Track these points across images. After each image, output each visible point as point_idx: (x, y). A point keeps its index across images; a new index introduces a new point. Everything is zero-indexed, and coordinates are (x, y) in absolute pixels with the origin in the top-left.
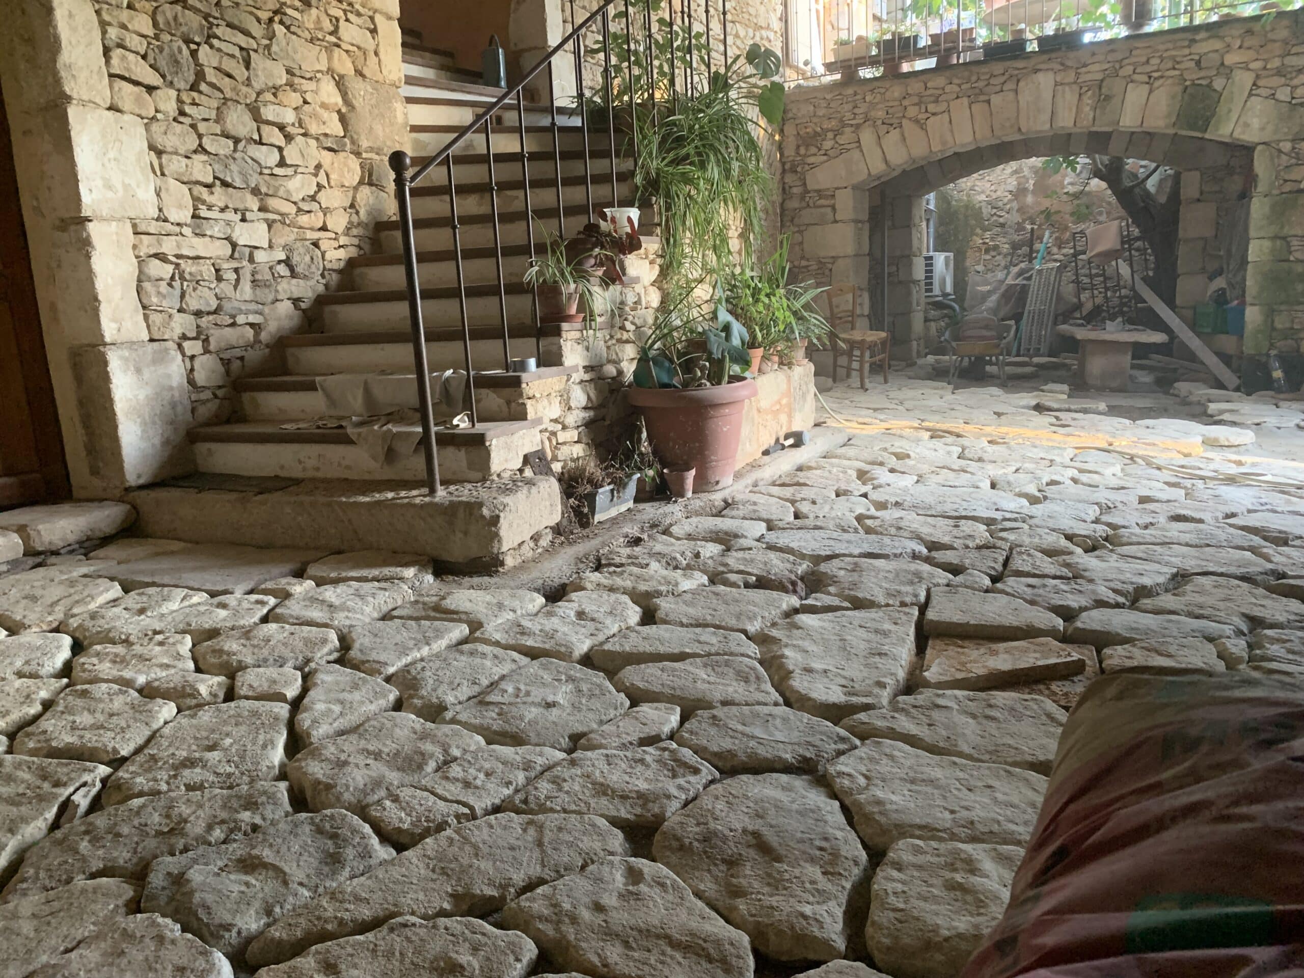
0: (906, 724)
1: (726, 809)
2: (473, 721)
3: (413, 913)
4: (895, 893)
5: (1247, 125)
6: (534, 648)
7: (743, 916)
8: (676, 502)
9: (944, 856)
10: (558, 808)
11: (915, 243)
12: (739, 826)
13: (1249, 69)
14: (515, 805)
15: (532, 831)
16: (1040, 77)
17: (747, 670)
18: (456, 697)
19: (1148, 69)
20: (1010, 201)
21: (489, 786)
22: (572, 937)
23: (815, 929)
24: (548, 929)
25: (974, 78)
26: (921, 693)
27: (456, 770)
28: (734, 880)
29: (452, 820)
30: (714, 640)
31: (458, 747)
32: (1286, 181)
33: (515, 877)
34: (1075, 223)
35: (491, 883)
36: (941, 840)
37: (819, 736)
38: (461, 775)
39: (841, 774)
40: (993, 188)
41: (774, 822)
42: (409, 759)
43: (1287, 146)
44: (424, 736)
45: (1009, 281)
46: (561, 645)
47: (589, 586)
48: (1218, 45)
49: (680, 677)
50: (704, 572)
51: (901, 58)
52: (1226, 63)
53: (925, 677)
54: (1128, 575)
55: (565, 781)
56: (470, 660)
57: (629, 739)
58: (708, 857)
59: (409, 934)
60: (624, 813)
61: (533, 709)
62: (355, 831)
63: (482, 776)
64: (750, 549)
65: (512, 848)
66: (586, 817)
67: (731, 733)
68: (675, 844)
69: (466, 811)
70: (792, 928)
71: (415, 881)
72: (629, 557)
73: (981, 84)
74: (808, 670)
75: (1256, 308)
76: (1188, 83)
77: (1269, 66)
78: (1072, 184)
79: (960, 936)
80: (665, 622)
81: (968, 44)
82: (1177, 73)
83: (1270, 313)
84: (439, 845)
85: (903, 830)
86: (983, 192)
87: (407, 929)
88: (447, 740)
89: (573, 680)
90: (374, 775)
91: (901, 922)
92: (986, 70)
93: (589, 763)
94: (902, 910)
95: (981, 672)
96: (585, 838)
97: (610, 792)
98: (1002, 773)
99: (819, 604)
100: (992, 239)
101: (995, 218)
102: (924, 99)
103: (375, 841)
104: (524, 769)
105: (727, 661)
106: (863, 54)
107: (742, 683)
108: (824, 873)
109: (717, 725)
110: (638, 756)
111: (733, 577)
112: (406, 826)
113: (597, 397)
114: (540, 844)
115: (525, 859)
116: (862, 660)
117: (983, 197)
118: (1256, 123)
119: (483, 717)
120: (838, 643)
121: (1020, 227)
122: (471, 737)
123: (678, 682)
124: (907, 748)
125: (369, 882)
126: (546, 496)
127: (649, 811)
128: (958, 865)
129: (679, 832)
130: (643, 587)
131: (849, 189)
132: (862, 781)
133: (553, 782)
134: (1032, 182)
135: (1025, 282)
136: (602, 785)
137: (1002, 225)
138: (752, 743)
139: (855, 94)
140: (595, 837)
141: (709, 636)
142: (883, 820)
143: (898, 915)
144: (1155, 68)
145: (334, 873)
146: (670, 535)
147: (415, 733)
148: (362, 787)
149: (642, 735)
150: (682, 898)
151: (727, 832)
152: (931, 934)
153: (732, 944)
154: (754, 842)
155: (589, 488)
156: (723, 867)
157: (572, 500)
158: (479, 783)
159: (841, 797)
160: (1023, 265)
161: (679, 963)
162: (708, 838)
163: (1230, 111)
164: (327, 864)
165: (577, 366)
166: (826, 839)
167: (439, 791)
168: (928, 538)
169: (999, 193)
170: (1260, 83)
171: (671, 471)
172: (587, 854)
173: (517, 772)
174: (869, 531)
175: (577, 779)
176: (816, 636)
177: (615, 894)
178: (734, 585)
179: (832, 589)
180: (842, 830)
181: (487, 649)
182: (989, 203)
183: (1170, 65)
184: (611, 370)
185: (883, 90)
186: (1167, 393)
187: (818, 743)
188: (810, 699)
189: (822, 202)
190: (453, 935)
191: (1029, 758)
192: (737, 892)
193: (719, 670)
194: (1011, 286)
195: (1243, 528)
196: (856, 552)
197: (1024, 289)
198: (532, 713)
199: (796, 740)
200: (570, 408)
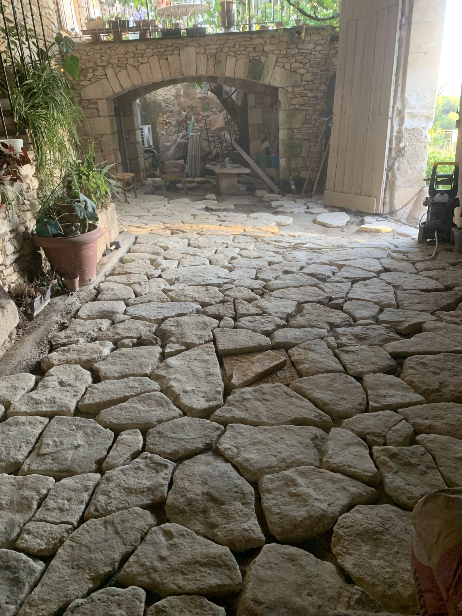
0: (237, 413)
1: (190, 484)
2: (41, 468)
3: (77, 597)
4: (273, 506)
5: (275, 79)
6: (47, 411)
7: (222, 538)
8: (72, 295)
9: (283, 480)
10: (114, 509)
11: (136, 123)
12: (199, 492)
13: (274, 54)
14: (92, 514)
15: (110, 528)
16: (189, 48)
17: (159, 399)
18: (23, 455)
19: (234, 50)
20: (173, 100)
21: (74, 507)
22: (158, 579)
23: (252, 535)
24: (144, 579)
25: (159, 46)
26: (234, 393)
27: (50, 503)
28: (209, 520)
29: (65, 534)
30: (136, 385)
31: (44, 488)
32: (291, 104)
33: (116, 557)
34: (203, 112)
35: (106, 565)
36: (277, 472)
37: (208, 430)
38: (55, 505)
39: (226, 449)
40: (165, 93)
41: (212, 485)
42: (20, 504)
43: (290, 89)
44: (21, 486)
45: (179, 140)
46: (62, 407)
47: (55, 362)
48: (261, 41)
49: (131, 412)
50: (109, 340)
51: (121, 32)
52: (265, 50)
53: (233, 383)
54: (282, 309)
55: (110, 492)
56: (18, 428)
57: (126, 457)
58: (193, 512)
59: (83, 610)
60: (146, 501)
61: (70, 452)
62: (18, 560)
63: (66, 502)
64: (124, 321)
65: (106, 541)
66: (131, 509)
67: (171, 440)
68: (177, 510)
69: (70, 526)
70: (244, 537)
71: (68, 579)
72: (66, 337)
73: (162, 50)
74: (186, 392)
75: (284, 159)
76: (251, 58)
77: (281, 53)
78: (200, 93)
79: (304, 518)
80: (107, 378)
81: (154, 28)
82: (246, 53)
83: (289, 161)
84: (68, 552)
85: (262, 471)
86: (161, 95)
87: (80, 608)
88: (35, 485)
89: (80, 428)
90: (6, 520)
91: (281, 519)
92: (164, 43)
93: (115, 478)
94: (279, 513)
95: (252, 375)
96: (136, 522)
97: (134, 491)
98: (284, 430)
99: (173, 350)
100: (167, 118)
101: (167, 108)
102: (137, 55)
103: (31, 562)
104: (86, 491)
105: (149, 396)
106: (102, 27)
107: (161, 407)
108: (243, 504)
109: (163, 437)
110: (136, 466)
111: (126, 341)
112: (43, 547)
113: (19, 246)
114: (118, 533)
115: (115, 544)
116: (204, 380)
117: (161, 98)
118: (278, 79)
119: (46, 464)
120: (191, 372)
121: (179, 113)
122: (47, 480)
123: (133, 415)
124: (244, 426)
125: (44, 589)
126: (11, 312)
127: (156, 496)
128: (290, 483)
129: (176, 504)
130: (84, 357)
131: (104, 100)
132: (235, 450)
133: (104, 495)
134: (182, 91)
135: (186, 141)
136: (128, 488)
137: (171, 112)
138: (183, 443)
139: (101, 49)
140: (140, 519)
141: (132, 382)
142: (252, 468)
143: (279, 516)
144: (237, 49)
145: (21, 590)
146: (79, 318)
147: (14, 485)
148: (4, 530)
149: (131, 453)
150: (194, 539)
151: (196, 497)
152: (294, 521)
153: (225, 555)
154: (209, 498)
155: (29, 300)
156: (201, 515)
157: (21, 308)
158: (67, 507)
159: (230, 460)
160: (184, 133)
161: (209, 574)
162: (190, 502)
163: (268, 72)
164: (13, 586)
165: (6, 232)
166: (236, 487)
167: (49, 519)
168: (200, 300)
169: (168, 96)
170: (279, 60)
171: (66, 279)
172: (141, 530)
173: (83, 494)
174: (173, 300)
175: (115, 489)
176: (180, 370)
177: (165, 548)
178: (127, 346)
179: (173, 339)
180: (239, 479)
181: (23, 419)
182: (164, 100)
183: (243, 49)
184: (22, 229)
185: (115, 49)
186: (253, 195)
187: (209, 434)
188: (194, 409)
189: (91, 106)
190: (104, 602)
191: (289, 418)
192: (213, 526)
193: (147, 402)
194: (180, 143)
195: (309, 274)
196: (174, 314)
197: (186, 145)
198: (70, 454)
199: (199, 436)
200: (7, 255)
